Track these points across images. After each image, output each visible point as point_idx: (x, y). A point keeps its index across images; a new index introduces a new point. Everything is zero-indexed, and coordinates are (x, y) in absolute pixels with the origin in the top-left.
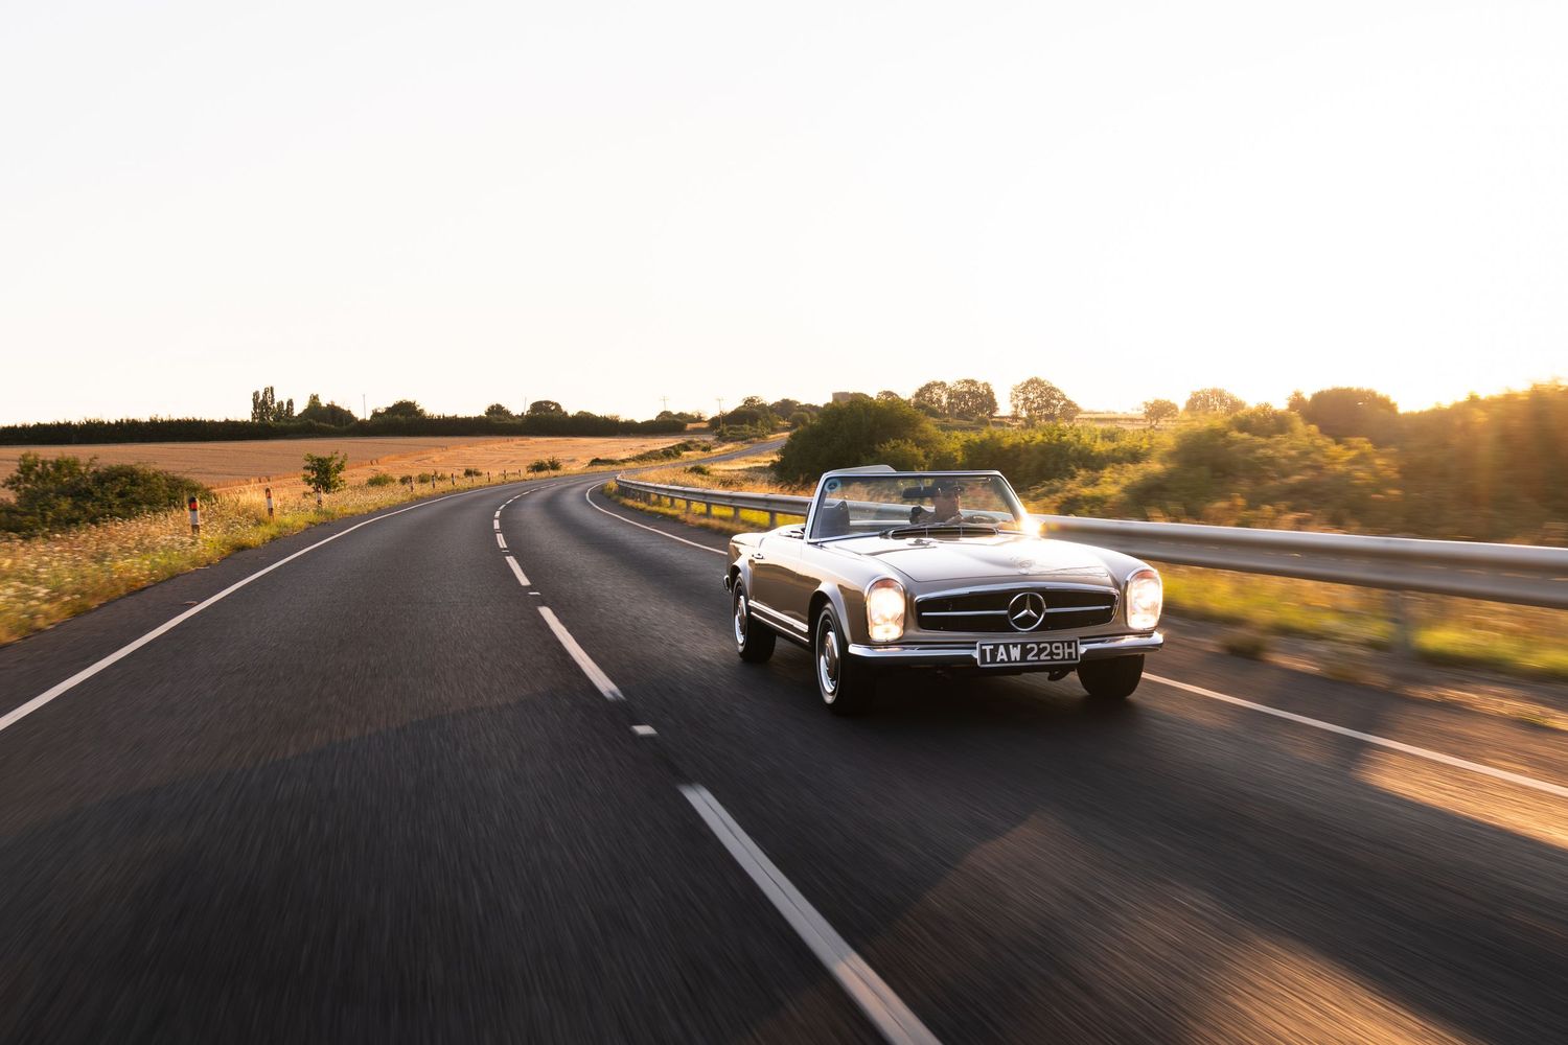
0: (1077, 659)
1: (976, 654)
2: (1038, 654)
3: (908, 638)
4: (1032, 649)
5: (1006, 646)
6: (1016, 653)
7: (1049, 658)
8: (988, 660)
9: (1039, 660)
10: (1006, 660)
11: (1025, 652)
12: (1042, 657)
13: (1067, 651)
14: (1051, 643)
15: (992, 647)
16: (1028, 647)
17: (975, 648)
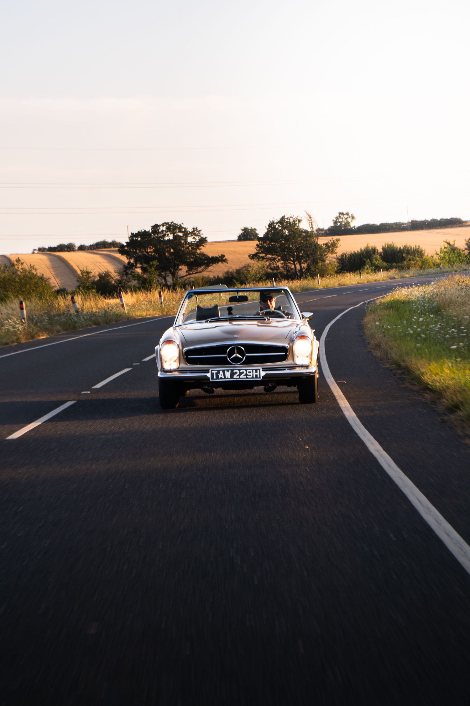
0: (260, 378)
1: (209, 375)
2: (239, 375)
3: (181, 368)
4: (236, 373)
5: (224, 371)
6: (228, 374)
7: (245, 377)
8: (215, 377)
9: (240, 378)
10: (223, 377)
11: (233, 374)
12: (242, 376)
13: (255, 374)
14: (246, 370)
15: (217, 372)
16: (234, 371)
17: (209, 372)
